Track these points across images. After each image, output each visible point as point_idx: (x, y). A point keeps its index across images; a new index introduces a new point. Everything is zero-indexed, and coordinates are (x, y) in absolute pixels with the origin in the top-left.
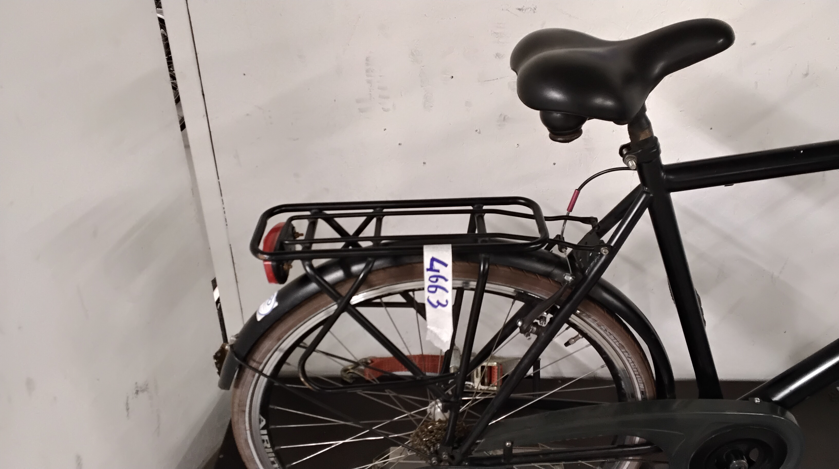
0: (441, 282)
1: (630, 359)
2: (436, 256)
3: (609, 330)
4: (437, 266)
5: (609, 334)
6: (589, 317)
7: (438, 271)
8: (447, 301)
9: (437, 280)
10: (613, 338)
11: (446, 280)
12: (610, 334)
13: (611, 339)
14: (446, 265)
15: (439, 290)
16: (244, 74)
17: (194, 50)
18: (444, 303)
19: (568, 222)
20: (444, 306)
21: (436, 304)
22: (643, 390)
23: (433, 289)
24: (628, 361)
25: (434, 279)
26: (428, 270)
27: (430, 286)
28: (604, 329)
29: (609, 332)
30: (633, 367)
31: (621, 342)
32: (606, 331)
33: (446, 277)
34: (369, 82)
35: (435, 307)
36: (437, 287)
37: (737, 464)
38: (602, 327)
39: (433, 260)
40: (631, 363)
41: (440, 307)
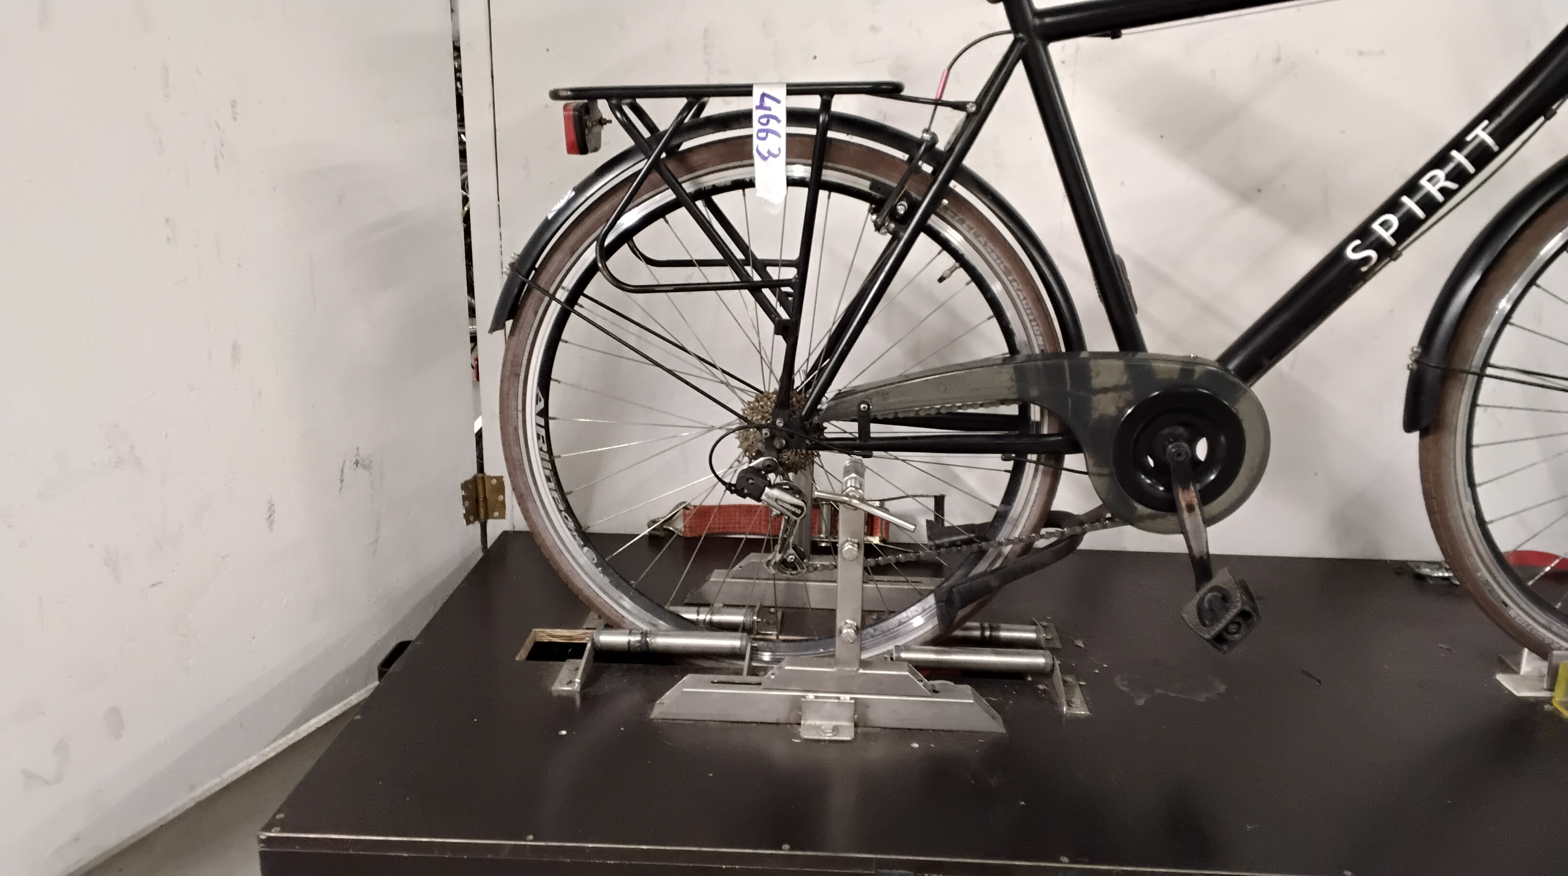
0: (773, 124)
1: (1020, 293)
2: (768, 91)
3: (990, 244)
4: (768, 102)
5: (990, 250)
6: (962, 221)
7: (769, 109)
8: (779, 150)
9: (768, 121)
10: (995, 257)
11: (779, 121)
12: (992, 250)
13: (993, 259)
14: (778, 101)
15: (770, 135)
16: (548, 50)
17: (488, 14)
18: (776, 152)
19: (939, 108)
20: (775, 156)
21: (766, 155)
22: (1043, 348)
23: (763, 135)
24: (1018, 296)
25: (764, 120)
26: (757, 108)
27: (760, 131)
28: (983, 242)
29: (990, 248)
30: (1026, 307)
31: (1006, 264)
32: (987, 246)
33: (779, 118)
34: (707, 62)
35: (765, 159)
36: (768, 131)
37: (1173, 447)
38: (981, 238)
39: (764, 95)
40: (1023, 300)
41: (771, 158)
